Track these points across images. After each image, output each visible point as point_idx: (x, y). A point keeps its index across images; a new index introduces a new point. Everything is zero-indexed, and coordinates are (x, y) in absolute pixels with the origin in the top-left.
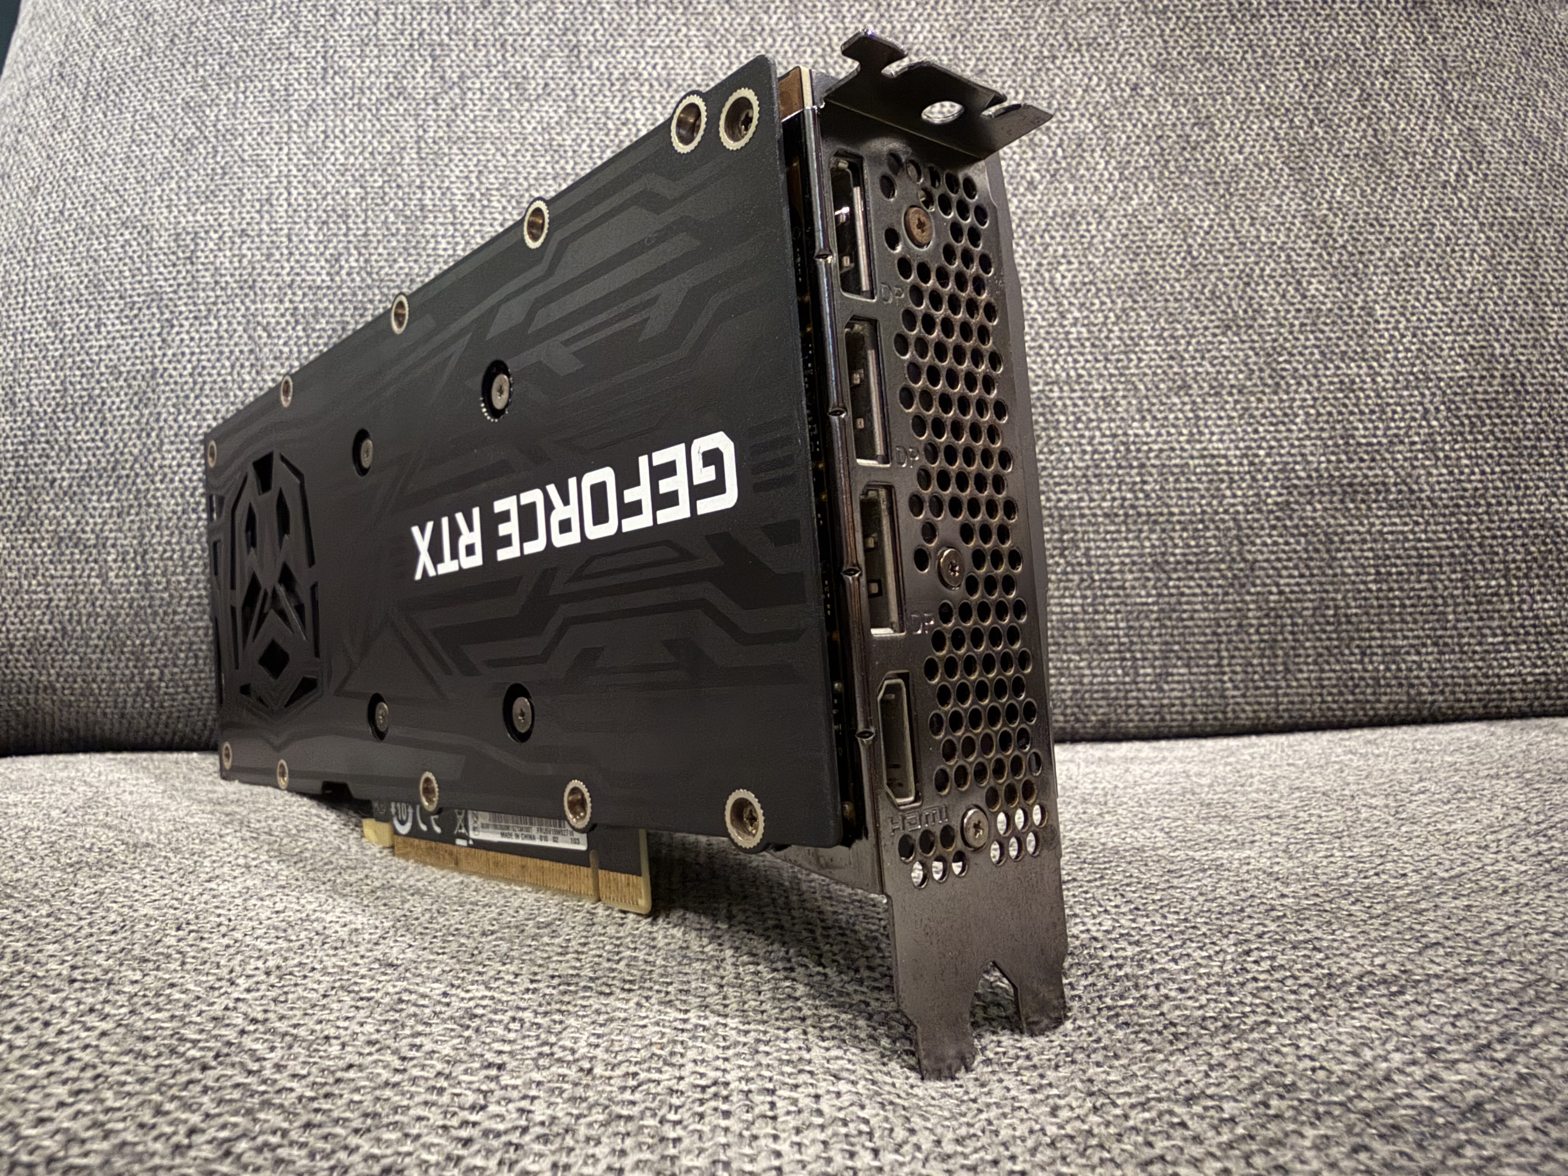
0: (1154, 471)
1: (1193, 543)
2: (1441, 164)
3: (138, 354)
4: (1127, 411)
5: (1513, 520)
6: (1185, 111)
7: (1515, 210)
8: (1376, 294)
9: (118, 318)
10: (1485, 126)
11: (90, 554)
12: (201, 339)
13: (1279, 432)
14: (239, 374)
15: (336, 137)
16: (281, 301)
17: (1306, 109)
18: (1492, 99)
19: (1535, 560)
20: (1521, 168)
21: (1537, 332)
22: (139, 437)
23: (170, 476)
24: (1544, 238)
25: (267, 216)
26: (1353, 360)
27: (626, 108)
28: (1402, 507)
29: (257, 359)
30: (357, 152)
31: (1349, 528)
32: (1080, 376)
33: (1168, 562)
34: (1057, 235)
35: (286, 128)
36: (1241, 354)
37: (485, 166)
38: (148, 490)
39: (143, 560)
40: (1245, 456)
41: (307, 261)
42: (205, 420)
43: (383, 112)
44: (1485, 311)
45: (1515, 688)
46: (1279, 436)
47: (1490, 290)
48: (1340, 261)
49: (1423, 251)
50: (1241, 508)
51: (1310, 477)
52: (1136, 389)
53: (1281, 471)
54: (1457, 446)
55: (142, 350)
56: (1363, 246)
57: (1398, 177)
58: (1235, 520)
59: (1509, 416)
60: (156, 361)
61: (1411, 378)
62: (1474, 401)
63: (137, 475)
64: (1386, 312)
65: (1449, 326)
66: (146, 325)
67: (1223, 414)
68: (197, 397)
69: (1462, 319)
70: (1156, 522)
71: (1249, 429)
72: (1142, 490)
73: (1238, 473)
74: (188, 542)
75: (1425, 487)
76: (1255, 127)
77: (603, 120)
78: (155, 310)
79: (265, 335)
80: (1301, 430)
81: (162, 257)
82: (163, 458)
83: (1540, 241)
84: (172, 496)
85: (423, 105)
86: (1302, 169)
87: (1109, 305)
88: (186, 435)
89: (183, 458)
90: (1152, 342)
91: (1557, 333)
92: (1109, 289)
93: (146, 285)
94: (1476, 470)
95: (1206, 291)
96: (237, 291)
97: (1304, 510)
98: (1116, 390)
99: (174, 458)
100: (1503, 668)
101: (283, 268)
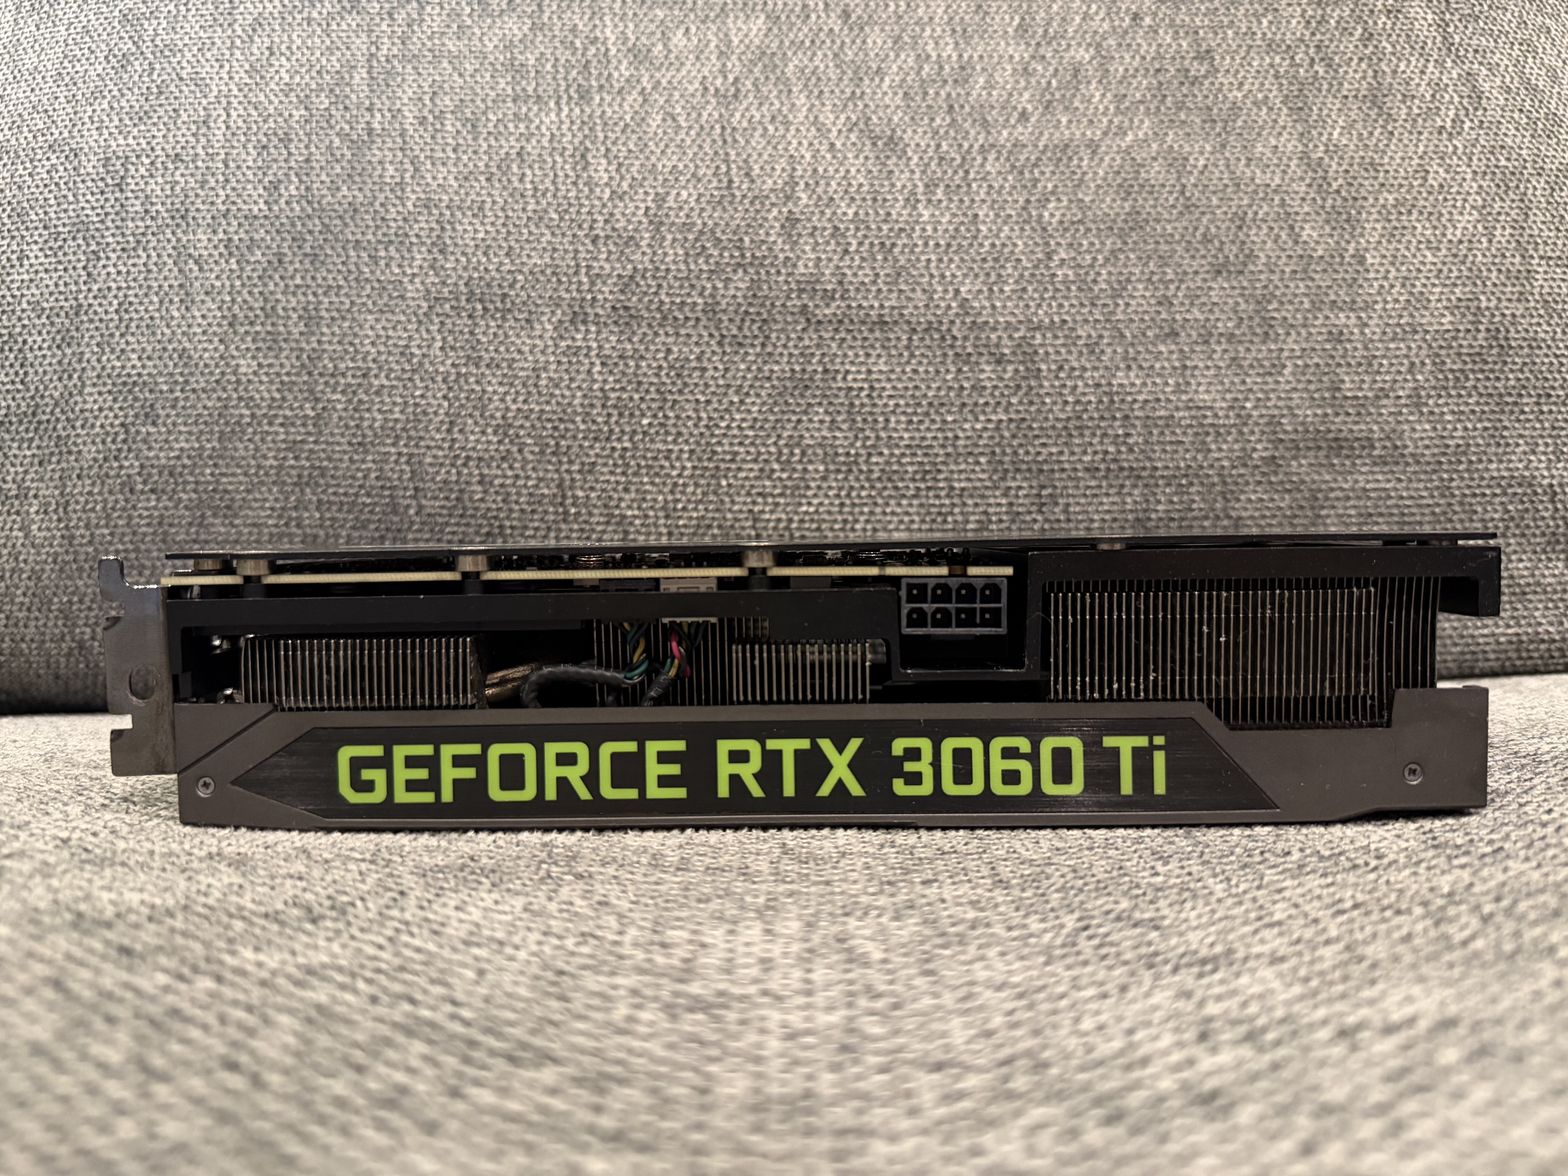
0: (1137, 423)
1: (1175, 499)
2: (1438, 108)
3: (62, 288)
4: (1112, 359)
5: (1493, 478)
6: (1184, 44)
7: (1508, 159)
8: (1368, 242)
9: (41, 250)
10: (1485, 72)
11: (12, 505)
12: (128, 272)
13: (1266, 383)
14: (167, 310)
15: (282, 54)
16: (214, 232)
17: (1307, 46)
18: (1493, 44)
19: (1512, 519)
20: (1516, 115)
21: (1523, 285)
22: (60, 379)
23: (91, 421)
24: (1535, 188)
25: (203, 140)
26: (1341, 309)
27: (595, 26)
28: (1386, 463)
29: (187, 294)
30: (303, 70)
31: (1333, 485)
32: (1064, 322)
33: (1149, 519)
34: (1047, 170)
35: (229, 44)
36: (1231, 301)
37: (441, 87)
38: (68, 436)
39: (66, 512)
40: (1232, 408)
41: (244, 189)
42: (129, 359)
43: (335, 27)
44: (1473, 263)
45: (1487, 648)
46: (1265, 387)
47: (1480, 242)
48: (1333, 207)
49: (1416, 199)
50: (1226, 463)
51: (1296, 431)
52: (1122, 336)
53: (1268, 424)
54: (1441, 402)
55: (66, 284)
56: (1357, 191)
57: (1395, 121)
58: (1219, 475)
59: (1492, 371)
60: (81, 296)
61: (1398, 330)
62: (1459, 354)
63: (58, 420)
64: (1378, 260)
65: (1437, 277)
66: (71, 257)
67: (1209, 363)
68: (122, 335)
69: (1450, 271)
70: (1139, 477)
71: (1236, 380)
72: (1125, 443)
73: (1224, 425)
74: (111, 492)
75: (1409, 443)
76: (1255, 64)
77: (571, 38)
78: (81, 242)
79: (196, 268)
80: (1288, 382)
81: (90, 184)
82: (85, 402)
83: (1530, 192)
84: (93, 442)
85: (377, 20)
86: (1301, 109)
87: (1098, 246)
88: (109, 376)
89: (105, 401)
90: (1140, 286)
91: (1542, 287)
92: (1098, 229)
93: (72, 214)
94: (1459, 426)
95: (1198, 234)
96: (169, 221)
97: (1289, 466)
98: (1101, 337)
99: (95, 402)
100: (1477, 628)
101: (217, 195)
